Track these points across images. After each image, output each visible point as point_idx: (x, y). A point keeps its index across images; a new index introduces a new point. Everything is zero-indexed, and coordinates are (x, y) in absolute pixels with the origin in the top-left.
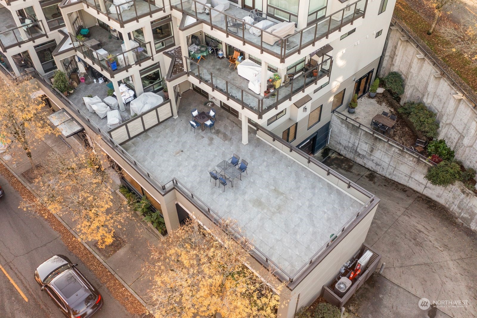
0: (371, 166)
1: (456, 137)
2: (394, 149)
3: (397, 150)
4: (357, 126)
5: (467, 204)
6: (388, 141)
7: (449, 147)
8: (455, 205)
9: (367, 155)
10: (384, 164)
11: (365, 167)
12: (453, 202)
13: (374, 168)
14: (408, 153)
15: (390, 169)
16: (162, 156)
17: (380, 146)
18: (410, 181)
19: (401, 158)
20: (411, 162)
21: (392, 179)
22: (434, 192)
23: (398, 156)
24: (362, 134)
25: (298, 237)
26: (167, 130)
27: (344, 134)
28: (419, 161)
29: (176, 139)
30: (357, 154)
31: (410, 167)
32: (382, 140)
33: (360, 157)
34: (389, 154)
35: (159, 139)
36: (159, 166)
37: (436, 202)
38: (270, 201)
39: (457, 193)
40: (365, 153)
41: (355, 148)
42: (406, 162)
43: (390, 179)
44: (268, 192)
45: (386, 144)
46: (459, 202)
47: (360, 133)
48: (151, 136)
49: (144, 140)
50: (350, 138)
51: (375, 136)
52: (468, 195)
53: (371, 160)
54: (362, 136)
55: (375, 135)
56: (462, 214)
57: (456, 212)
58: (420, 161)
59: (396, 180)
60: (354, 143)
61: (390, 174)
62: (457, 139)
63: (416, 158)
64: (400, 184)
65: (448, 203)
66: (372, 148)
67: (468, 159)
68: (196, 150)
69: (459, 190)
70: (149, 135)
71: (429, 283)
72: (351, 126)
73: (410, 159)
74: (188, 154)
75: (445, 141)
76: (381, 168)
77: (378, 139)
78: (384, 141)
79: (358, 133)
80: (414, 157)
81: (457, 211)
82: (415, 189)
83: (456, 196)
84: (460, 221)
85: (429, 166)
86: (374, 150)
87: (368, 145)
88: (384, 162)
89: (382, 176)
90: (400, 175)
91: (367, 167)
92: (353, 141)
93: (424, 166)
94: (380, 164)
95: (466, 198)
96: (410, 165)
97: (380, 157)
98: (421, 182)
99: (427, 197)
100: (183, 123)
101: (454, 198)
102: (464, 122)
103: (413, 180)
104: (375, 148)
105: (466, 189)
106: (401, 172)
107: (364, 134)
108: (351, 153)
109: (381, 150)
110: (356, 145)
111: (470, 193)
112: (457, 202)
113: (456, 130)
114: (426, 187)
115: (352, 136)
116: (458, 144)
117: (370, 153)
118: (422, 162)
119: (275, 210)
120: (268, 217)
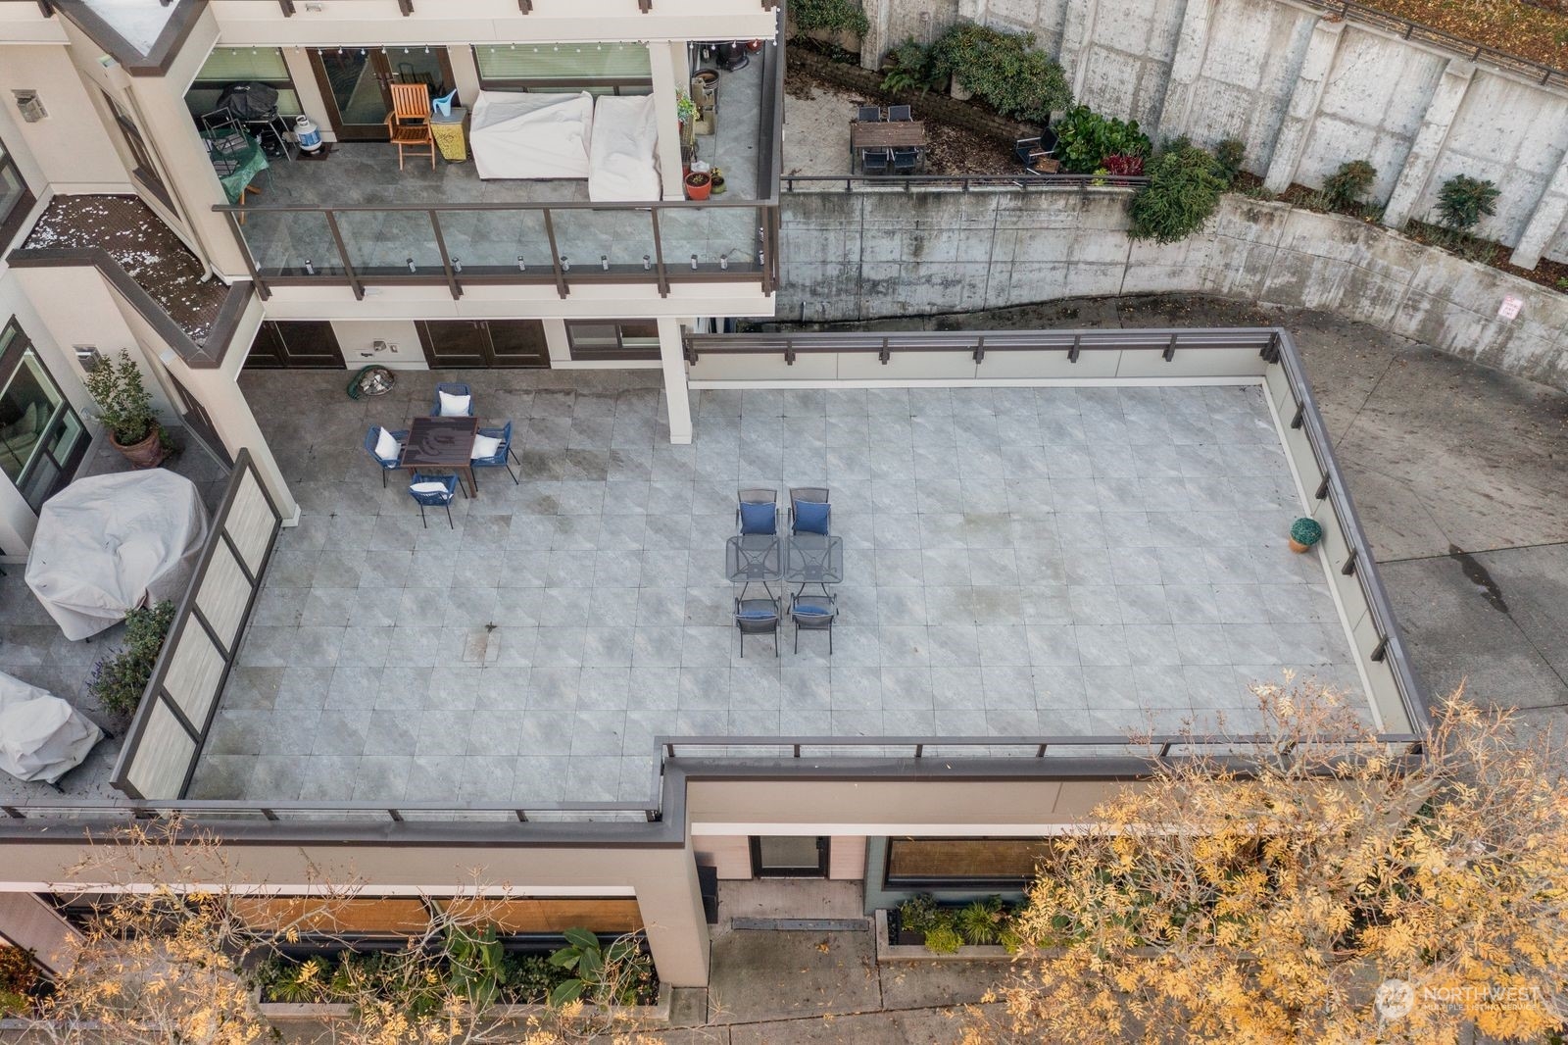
0: (926, 301)
1: (1126, 76)
2: (993, 203)
3: (1005, 202)
4: (838, 194)
5: (1277, 247)
6: (965, 187)
7: (1111, 118)
8: (1237, 270)
9: (903, 273)
10: (970, 269)
11: (906, 317)
12: (1227, 266)
13: (940, 301)
14: (1046, 192)
15: (997, 275)
16: (428, 705)
17: (942, 217)
18: (1072, 277)
19: (1026, 221)
20: (1062, 216)
21: (1009, 304)
22: (1157, 269)
23: (1015, 219)
24: (868, 208)
25: (1210, 609)
26: (318, 592)
27: (797, 246)
28: (1086, 199)
29: (407, 601)
30: (867, 286)
31: (1064, 233)
32: (946, 193)
33: (878, 292)
34: (983, 227)
35: (332, 654)
36: (471, 751)
37: (1170, 293)
38: (1004, 568)
39: (1231, 232)
40: (893, 271)
41: (854, 273)
42: (1045, 225)
43: (1004, 308)
44: (959, 544)
45: (965, 199)
46: (1245, 254)
47: (858, 213)
48: (278, 662)
49: (266, 703)
50: (824, 248)
51: (918, 194)
52: (1271, 217)
53: (924, 280)
54: (867, 217)
55: (914, 190)
56: (1268, 283)
57: (1244, 290)
58: (1091, 197)
59: (1025, 300)
60: (845, 255)
61: (1000, 291)
62: (1133, 80)
63: (1076, 193)
64: (1042, 303)
65: (1211, 276)
66: (916, 239)
67: (1196, 122)
68: (537, 583)
69: (1237, 219)
70: (262, 664)
71: (1384, 507)
72: (816, 203)
73: (1056, 207)
74: (531, 621)
75: (1087, 107)
76: (963, 287)
77: (930, 200)
78: (953, 193)
79: (849, 213)
80: (1070, 193)
81: (1248, 282)
82: (1094, 293)
83: (1232, 242)
84: (1267, 305)
85: (1125, 197)
86: (925, 243)
87: (897, 237)
88: (969, 266)
89: (974, 312)
90: (1035, 276)
91: (915, 312)
92: (840, 252)
93: (1109, 206)
94: (958, 277)
95: (1267, 230)
96: (1061, 226)
97: (953, 253)
98: (1108, 260)
99: (1139, 295)
100: (354, 523)
101: (1227, 250)
102: (1140, 17)
103: (1082, 266)
104: (926, 234)
105: (1261, 202)
106: (1036, 266)
107: (875, 208)
108: (843, 297)
109: (949, 230)
110: (855, 257)
111: (1276, 209)
112: (1239, 258)
113: (1118, 52)
114: (1128, 267)
115: (832, 236)
116: (1142, 93)
117: (912, 259)
118: (1097, 197)
119: (1053, 583)
120: (1061, 621)
